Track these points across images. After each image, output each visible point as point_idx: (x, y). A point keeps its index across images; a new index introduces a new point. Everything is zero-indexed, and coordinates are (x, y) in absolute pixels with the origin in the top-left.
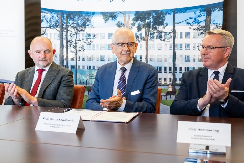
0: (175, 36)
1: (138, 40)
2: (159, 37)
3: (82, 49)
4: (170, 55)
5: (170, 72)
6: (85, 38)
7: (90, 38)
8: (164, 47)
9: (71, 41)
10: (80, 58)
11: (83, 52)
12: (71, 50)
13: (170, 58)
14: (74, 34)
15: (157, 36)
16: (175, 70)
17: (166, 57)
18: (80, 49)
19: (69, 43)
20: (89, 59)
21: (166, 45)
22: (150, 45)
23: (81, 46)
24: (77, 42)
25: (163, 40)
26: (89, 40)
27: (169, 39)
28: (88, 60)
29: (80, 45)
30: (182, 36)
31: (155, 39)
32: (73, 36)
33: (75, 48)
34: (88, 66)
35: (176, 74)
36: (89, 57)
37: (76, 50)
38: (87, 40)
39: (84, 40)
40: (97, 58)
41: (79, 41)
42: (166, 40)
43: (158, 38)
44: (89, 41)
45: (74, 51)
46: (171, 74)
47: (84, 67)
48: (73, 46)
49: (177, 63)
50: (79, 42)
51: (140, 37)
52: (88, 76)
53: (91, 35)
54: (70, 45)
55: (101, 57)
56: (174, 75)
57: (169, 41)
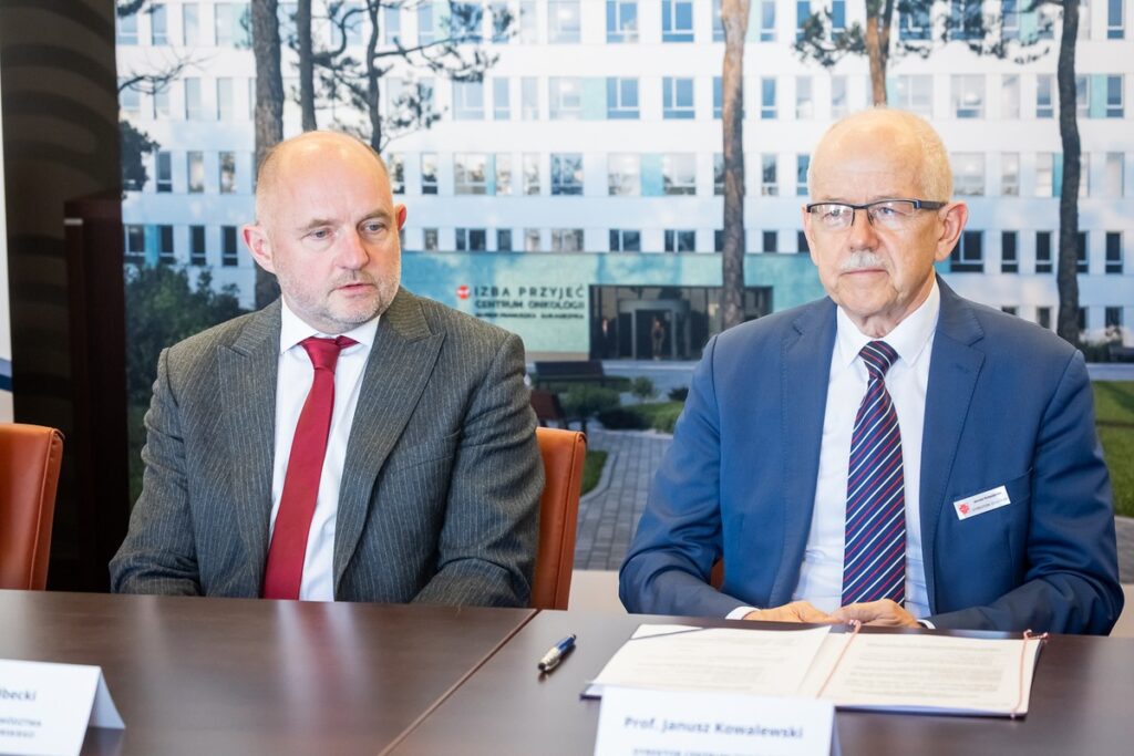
0: (1072, 20)
1: (818, 47)
2: (967, 25)
3: (419, 112)
4: (1039, 154)
5: (1043, 269)
6: (441, 34)
7: (477, 33)
8: (995, 97)
9: (336, 54)
10: (406, 174)
11: (424, 130)
12: (337, 120)
13: (1040, 171)
14: (361, 11)
15: (950, 23)
16: (1072, 252)
17: (1012, 168)
18: (406, 113)
19: (320, 71)
20: (469, 184)
21: (1011, 81)
22: (900, 86)
23: (412, 91)
24: (379, 63)
25: (994, 51)
26: (467, 50)
27: (1031, 43)
28: (460, 191)
29: (405, 83)
30: (1119, 24)
31: (935, 42)
32: (348, 22)
33: (367, 107)
34: (460, 232)
35: (1081, 278)
36: (473, 165)
37: (376, 120)
38: (449, 50)
39: (428, 52)
40: (525, 174)
41: (398, 59)
42: (1014, 49)
43: (954, 37)
44: (470, 59)
45: (358, 130)
46: (1051, 280)
47: (431, 238)
48: (354, 89)
49: (1084, 204)
50: (392, 67)
51: (828, 26)
52: (464, 297)
53: (479, 17)
54: (330, 84)
55: (552, 169)
56: (1067, 289)
57: (1035, 58)
